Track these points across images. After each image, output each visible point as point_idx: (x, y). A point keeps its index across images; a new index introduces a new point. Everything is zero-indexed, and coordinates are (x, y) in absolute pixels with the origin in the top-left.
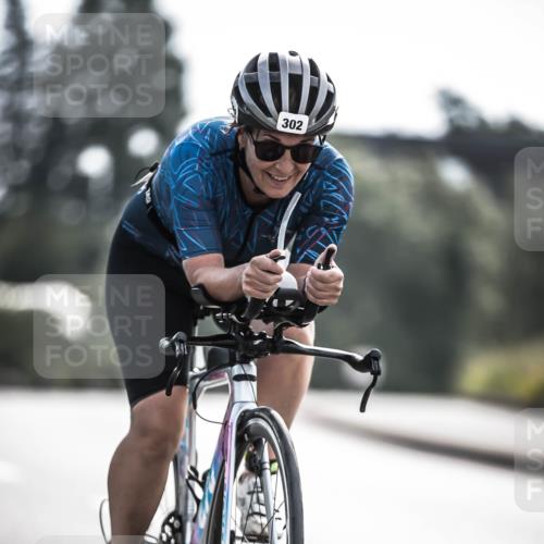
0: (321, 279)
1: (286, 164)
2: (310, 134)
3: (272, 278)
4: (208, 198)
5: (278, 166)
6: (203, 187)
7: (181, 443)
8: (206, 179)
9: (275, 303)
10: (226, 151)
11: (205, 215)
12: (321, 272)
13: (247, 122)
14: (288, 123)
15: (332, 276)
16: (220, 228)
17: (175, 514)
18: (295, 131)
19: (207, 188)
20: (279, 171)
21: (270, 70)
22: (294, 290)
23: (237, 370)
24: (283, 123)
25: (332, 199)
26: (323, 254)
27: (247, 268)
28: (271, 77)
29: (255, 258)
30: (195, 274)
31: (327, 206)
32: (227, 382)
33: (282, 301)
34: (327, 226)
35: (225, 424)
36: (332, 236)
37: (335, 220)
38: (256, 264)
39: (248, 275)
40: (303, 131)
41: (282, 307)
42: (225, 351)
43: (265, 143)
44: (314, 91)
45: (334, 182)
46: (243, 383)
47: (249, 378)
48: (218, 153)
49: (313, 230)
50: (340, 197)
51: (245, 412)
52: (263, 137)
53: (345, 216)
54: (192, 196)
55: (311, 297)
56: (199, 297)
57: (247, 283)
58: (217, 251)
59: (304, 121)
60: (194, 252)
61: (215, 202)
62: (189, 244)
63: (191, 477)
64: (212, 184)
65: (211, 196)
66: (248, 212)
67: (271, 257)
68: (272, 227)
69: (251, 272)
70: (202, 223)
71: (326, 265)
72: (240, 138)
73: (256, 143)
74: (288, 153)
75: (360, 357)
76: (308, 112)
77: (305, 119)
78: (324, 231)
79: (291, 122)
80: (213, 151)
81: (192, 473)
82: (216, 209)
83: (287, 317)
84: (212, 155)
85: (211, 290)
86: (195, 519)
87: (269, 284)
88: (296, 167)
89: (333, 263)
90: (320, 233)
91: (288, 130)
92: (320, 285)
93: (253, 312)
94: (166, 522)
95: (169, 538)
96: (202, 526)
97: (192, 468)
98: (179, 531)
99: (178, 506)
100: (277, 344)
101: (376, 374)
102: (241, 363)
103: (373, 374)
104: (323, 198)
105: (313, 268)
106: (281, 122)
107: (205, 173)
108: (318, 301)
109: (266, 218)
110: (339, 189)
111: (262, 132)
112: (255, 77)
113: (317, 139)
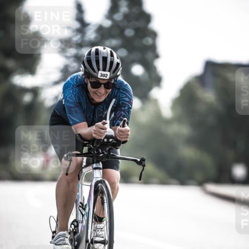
0: (122, 131)
1: (102, 90)
2: (111, 79)
3: (103, 131)
5: (99, 91)
6: (74, 99)
7: (78, 194)
8: (75, 95)
9: (105, 140)
10: (82, 85)
11: (77, 109)
12: (121, 128)
13: (87, 74)
14: (102, 75)
15: (125, 130)
17: (75, 221)
18: (105, 78)
21: (96, 55)
22: (112, 136)
23: (95, 166)
25: (124, 100)
26: (122, 122)
28: (96, 57)
29: (97, 124)
31: (122, 103)
32: (92, 170)
33: (108, 140)
34: (124, 111)
35: (91, 186)
36: (127, 114)
37: (126, 108)
38: (97, 126)
39: (94, 130)
40: (108, 78)
41: (108, 142)
42: (91, 159)
44: (112, 63)
45: (124, 94)
46: (97, 170)
47: (99, 169)
49: (119, 113)
50: (127, 99)
51: (97, 181)
52: (93, 80)
53: (130, 106)
55: (118, 138)
56: (79, 139)
58: (84, 121)
59: (108, 74)
62: (73, 120)
63: (80, 207)
64: (78, 97)
66: (93, 107)
67: (102, 123)
68: (103, 112)
69: (96, 129)
70: (76, 112)
72: (85, 80)
73: (90, 82)
74: (103, 86)
75: (139, 160)
76: (109, 71)
77: (108, 73)
78: (123, 113)
79: (103, 75)
81: (81, 205)
82: (81, 106)
83: (111, 145)
84: (77, 86)
85: (83, 136)
86: (82, 222)
87: (102, 133)
88: (106, 91)
89: (126, 125)
91: (102, 77)
92: (121, 133)
93: (97, 144)
94: (72, 223)
95: (73, 230)
96: (84, 225)
97: (80, 203)
98: (77, 226)
99: (76, 217)
100: (109, 156)
101: (144, 166)
102: (96, 163)
103: (142, 166)
104: (121, 100)
105: (119, 127)
106: (99, 75)
107: (74, 93)
108: (121, 140)
109: (100, 108)
110: (127, 96)
111: (93, 78)
112: (90, 58)
113: (113, 80)
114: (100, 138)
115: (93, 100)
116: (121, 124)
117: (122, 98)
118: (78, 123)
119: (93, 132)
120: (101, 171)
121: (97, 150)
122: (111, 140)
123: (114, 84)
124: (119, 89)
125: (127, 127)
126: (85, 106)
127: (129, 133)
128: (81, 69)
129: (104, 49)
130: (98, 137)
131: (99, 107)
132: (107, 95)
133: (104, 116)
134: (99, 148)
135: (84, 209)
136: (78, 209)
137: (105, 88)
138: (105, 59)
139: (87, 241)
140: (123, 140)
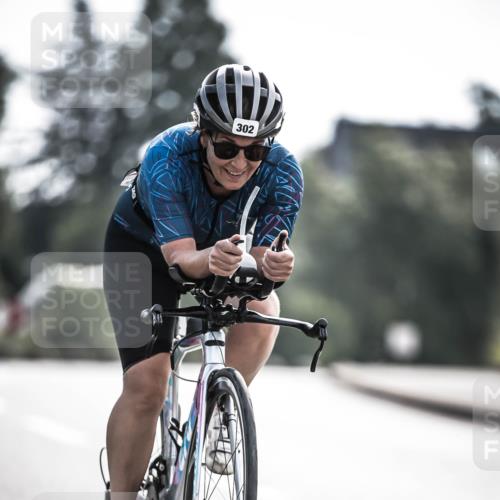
0: (275, 260)
1: (240, 162)
2: (261, 137)
3: (232, 258)
4: (178, 192)
5: (233, 163)
6: (173, 183)
8: (175, 176)
9: (237, 279)
10: (191, 152)
11: (176, 206)
12: (275, 253)
13: (207, 126)
14: (241, 128)
15: (284, 256)
16: (191, 216)
17: (160, 459)
18: (247, 134)
20: (234, 167)
21: (227, 82)
22: (253, 269)
23: (208, 336)
24: (238, 127)
25: (284, 190)
26: (277, 239)
27: (212, 250)
28: (228, 88)
29: (219, 242)
30: (172, 255)
31: (280, 197)
32: (201, 347)
33: (243, 278)
34: (282, 214)
35: (199, 382)
36: (286, 222)
37: (288, 208)
38: (220, 247)
39: (213, 257)
40: (255, 134)
41: (243, 283)
42: (200, 320)
43: (223, 144)
44: (264, 101)
45: (285, 176)
46: (214, 347)
47: (220, 343)
48: (185, 153)
49: (269, 219)
50: (291, 189)
51: (215, 372)
52: (220, 139)
53: (297, 205)
54: (164, 191)
55: (267, 275)
56: (175, 276)
57: (213, 263)
58: (189, 236)
59: (255, 126)
60: (170, 238)
61: (185, 195)
62: (165, 231)
63: (172, 428)
64: (181, 179)
65: (181, 190)
66: (214, 202)
67: (232, 242)
68: (235, 214)
69: (215, 254)
70: (174, 213)
71: (279, 248)
72: (202, 140)
73: (214, 144)
74: (242, 152)
75: (311, 326)
76: (258, 118)
77: (256, 124)
78: (279, 218)
79: (243, 127)
80: (181, 152)
81: (174, 425)
82: (186, 200)
83: (248, 292)
84: (180, 155)
85: (185, 269)
86: (176, 464)
87: (231, 264)
88: (248, 164)
89: (285, 246)
90: (276, 220)
91: (241, 133)
92: (274, 264)
93: (219, 287)
94: (153, 466)
95: (155, 479)
96: (181, 468)
97: (173, 420)
98: (164, 473)
99: (163, 452)
100: (242, 315)
101: (323, 339)
102: (212, 330)
103: (320, 339)
104: (277, 190)
105: (269, 250)
107: (174, 171)
108: (273, 278)
110: (290, 182)
111: (220, 135)
112: (215, 89)
113: (266, 140)
116: (274, 244)
117: (279, 184)
118: (176, 238)
119: (210, 259)
120: (223, 348)
121: (215, 302)
124: (273, 165)
125: (288, 251)
126: (195, 202)
127: (292, 265)
128: (193, 113)
129: (247, 69)
130: (220, 273)
131: (229, 204)
132: (252, 173)
135: (182, 434)
136: (166, 432)
137: (247, 157)
140: (276, 279)
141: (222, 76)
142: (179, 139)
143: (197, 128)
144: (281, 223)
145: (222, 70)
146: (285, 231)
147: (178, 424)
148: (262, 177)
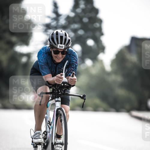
0: (72, 79)
1: (60, 55)
2: (65, 49)
3: (61, 79)
4: (45, 63)
5: (58, 56)
9: (62, 85)
14: (60, 47)
15: (74, 78)
17: (45, 131)
18: (61, 48)
19: (45, 61)
21: (56, 35)
22: (66, 82)
23: (56, 99)
27: (55, 77)
31: (72, 63)
32: (55, 102)
33: (64, 84)
34: (73, 68)
35: (54, 111)
37: (74, 66)
38: (57, 77)
39: (56, 79)
40: (63, 48)
42: (54, 95)
43: (55, 51)
44: (66, 39)
47: (59, 101)
48: (47, 53)
50: (75, 61)
51: (58, 108)
52: (55, 50)
53: (77, 65)
54: (42, 63)
56: (47, 84)
58: (50, 73)
59: (63, 46)
60: (45, 75)
61: (48, 63)
62: (43, 73)
63: (48, 123)
64: (46, 60)
66: (55, 65)
67: (60, 75)
69: (56, 78)
70: (45, 68)
71: (73, 76)
72: (50, 50)
73: (53, 51)
74: (60, 53)
75: (82, 96)
76: (64, 44)
77: (64, 46)
78: (72, 69)
82: (48, 65)
84: (46, 53)
88: (62, 56)
90: (71, 69)
91: (60, 48)
93: (58, 87)
94: (44, 133)
95: (44, 137)
96: (50, 134)
97: (48, 121)
98: (47, 135)
99: (46, 129)
100: (65, 94)
101: (85, 99)
102: (57, 98)
103: (84, 99)
105: (70, 77)
106: (58, 46)
108: (71, 84)
109: (59, 66)
111: (55, 48)
112: (53, 37)
113: (67, 50)
114: (59, 83)
115: (55, 61)
116: (71, 75)
118: (46, 74)
121: (58, 91)
122: (65, 85)
123: (67, 52)
124: (70, 55)
125: (75, 77)
126: (50, 65)
127: (76, 80)
128: (48, 43)
129: (61, 31)
130: (58, 83)
132: (63, 58)
133: (61, 71)
134: (59, 89)
135: (51, 125)
136: (47, 125)
137: (62, 54)
138: (62, 37)
139: (52, 143)
140: (73, 84)
141: (55, 33)
142: (46, 49)
143: (49, 47)
144: (73, 70)
145: (55, 32)
146: (74, 72)
147: (49, 122)
148: (67, 58)
